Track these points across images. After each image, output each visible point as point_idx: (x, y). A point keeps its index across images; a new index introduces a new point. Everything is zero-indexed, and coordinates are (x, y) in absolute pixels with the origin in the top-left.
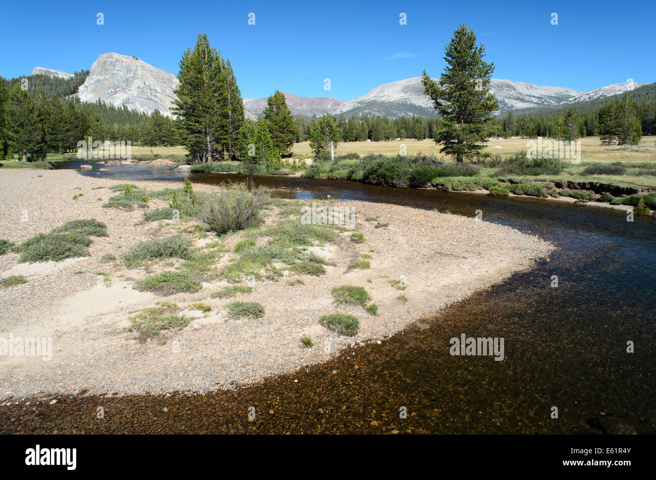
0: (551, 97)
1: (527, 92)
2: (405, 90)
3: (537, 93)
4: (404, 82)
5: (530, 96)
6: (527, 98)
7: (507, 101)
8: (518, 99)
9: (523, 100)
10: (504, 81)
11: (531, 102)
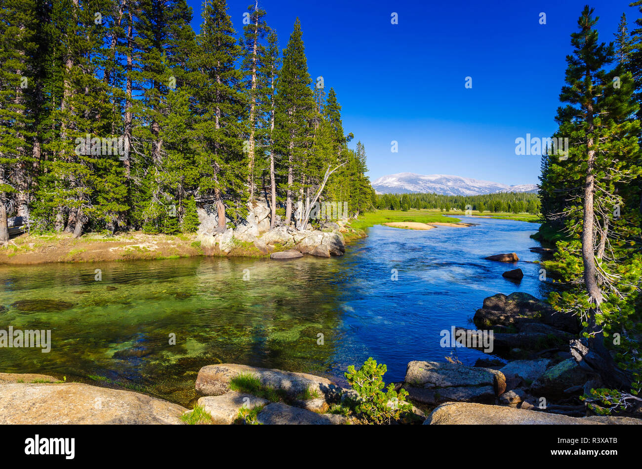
0: (486, 188)
1: (472, 184)
2: (400, 180)
3: (477, 185)
4: (398, 175)
5: (474, 187)
6: (472, 188)
7: (460, 189)
8: (466, 188)
9: (469, 189)
10: (458, 177)
11: (475, 190)
